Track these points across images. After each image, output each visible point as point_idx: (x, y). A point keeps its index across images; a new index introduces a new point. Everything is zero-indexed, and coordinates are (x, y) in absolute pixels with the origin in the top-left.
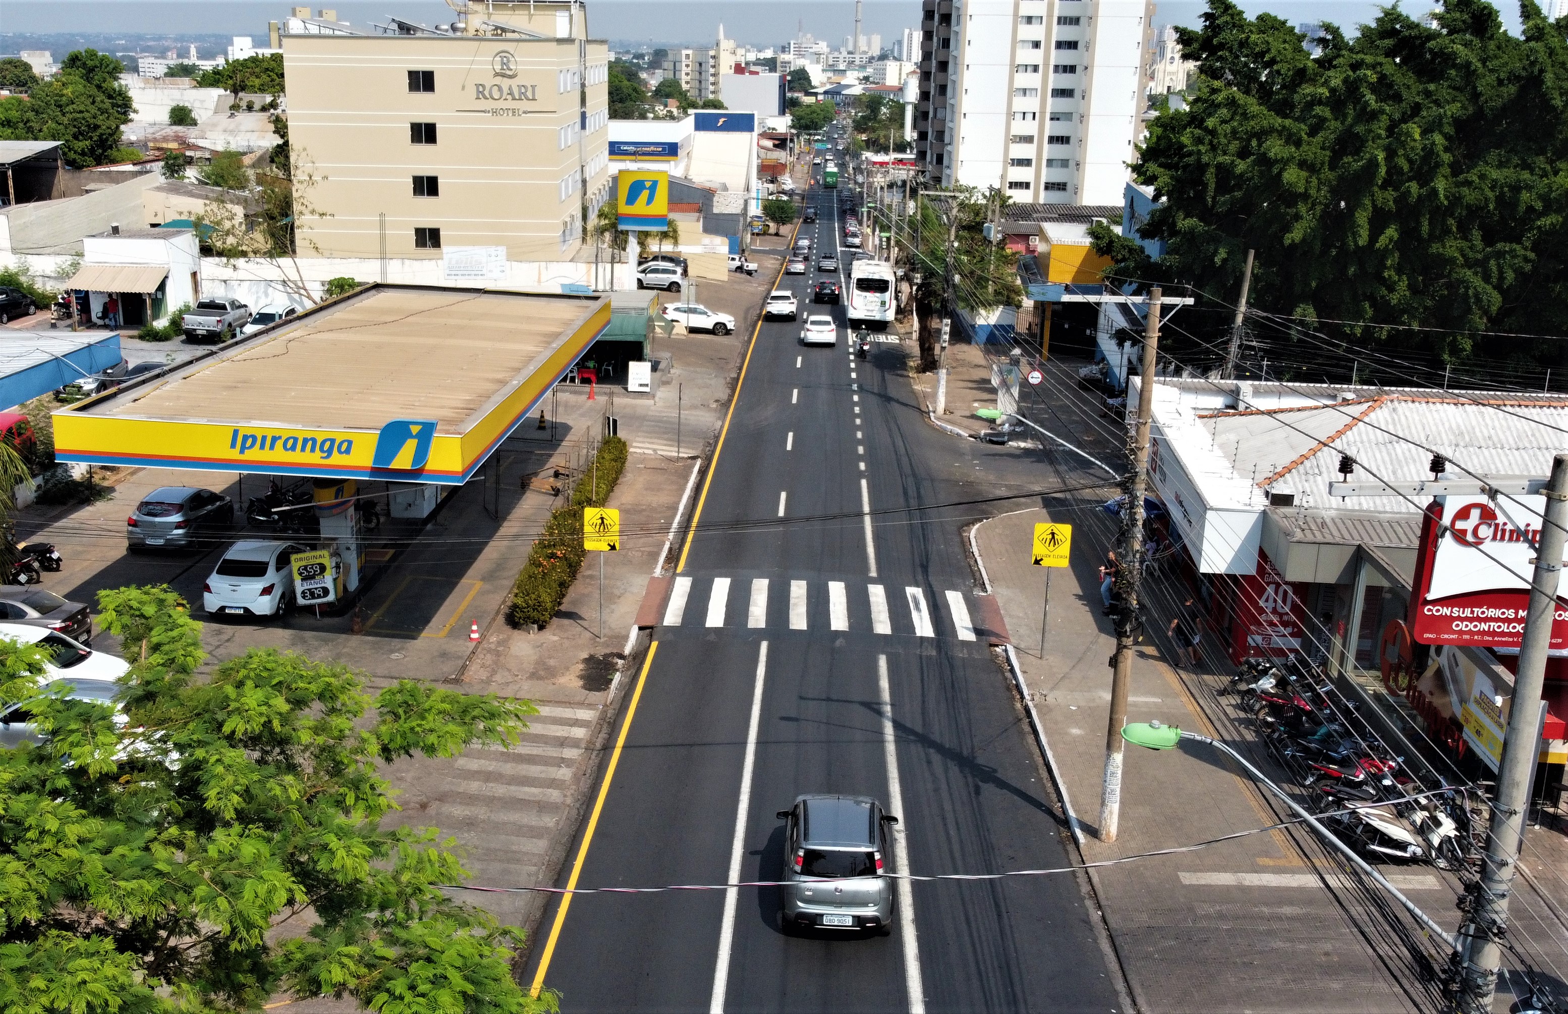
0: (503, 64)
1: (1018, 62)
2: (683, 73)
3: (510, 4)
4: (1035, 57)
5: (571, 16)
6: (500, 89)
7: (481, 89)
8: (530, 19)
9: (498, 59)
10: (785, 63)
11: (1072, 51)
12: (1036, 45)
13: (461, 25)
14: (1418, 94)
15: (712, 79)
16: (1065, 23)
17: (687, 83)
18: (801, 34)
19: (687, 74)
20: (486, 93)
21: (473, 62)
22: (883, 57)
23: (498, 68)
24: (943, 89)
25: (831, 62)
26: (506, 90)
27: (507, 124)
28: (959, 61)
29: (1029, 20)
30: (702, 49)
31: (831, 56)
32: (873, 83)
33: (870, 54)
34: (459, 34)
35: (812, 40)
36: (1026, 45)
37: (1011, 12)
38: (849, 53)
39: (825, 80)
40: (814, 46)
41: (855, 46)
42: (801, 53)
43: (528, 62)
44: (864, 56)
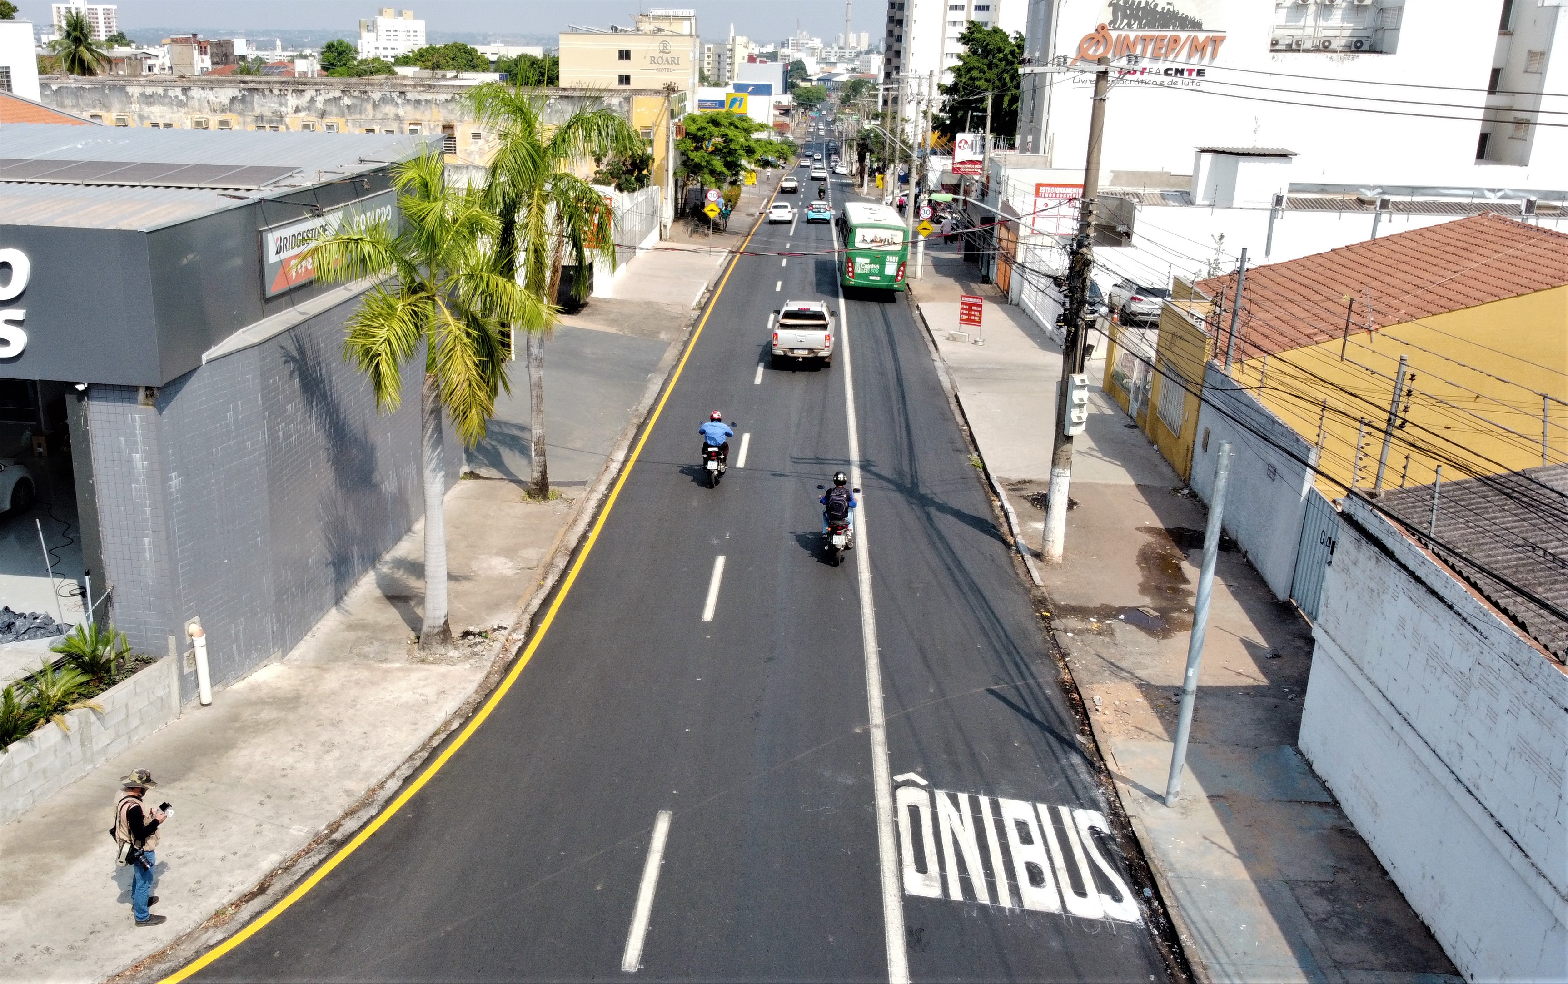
0: (663, 47)
5: (691, 24)
6: (662, 59)
7: (653, 59)
8: (670, 25)
9: (661, 44)
10: (785, 57)
13: (638, 28)
15: (728, 67)
17: (708, 70)
18: (798, 30)
19: (708, 63)
20: (656, 61)
21: (649, 46)
22: (867, 52)
23: (661, 48)
25: (824, 56)
26: (665, 59)
27: (664, 76)
31: (824, 51)
32: (859, 72)
33: (858, 49)
34: (639, 33)
35: (808, 37)
38: (840, 48)
39: (819, 70)
40: (809, 42)
41: (845, 43)
42: (798, 48)
43: (675, 46)
44: (853, 51)
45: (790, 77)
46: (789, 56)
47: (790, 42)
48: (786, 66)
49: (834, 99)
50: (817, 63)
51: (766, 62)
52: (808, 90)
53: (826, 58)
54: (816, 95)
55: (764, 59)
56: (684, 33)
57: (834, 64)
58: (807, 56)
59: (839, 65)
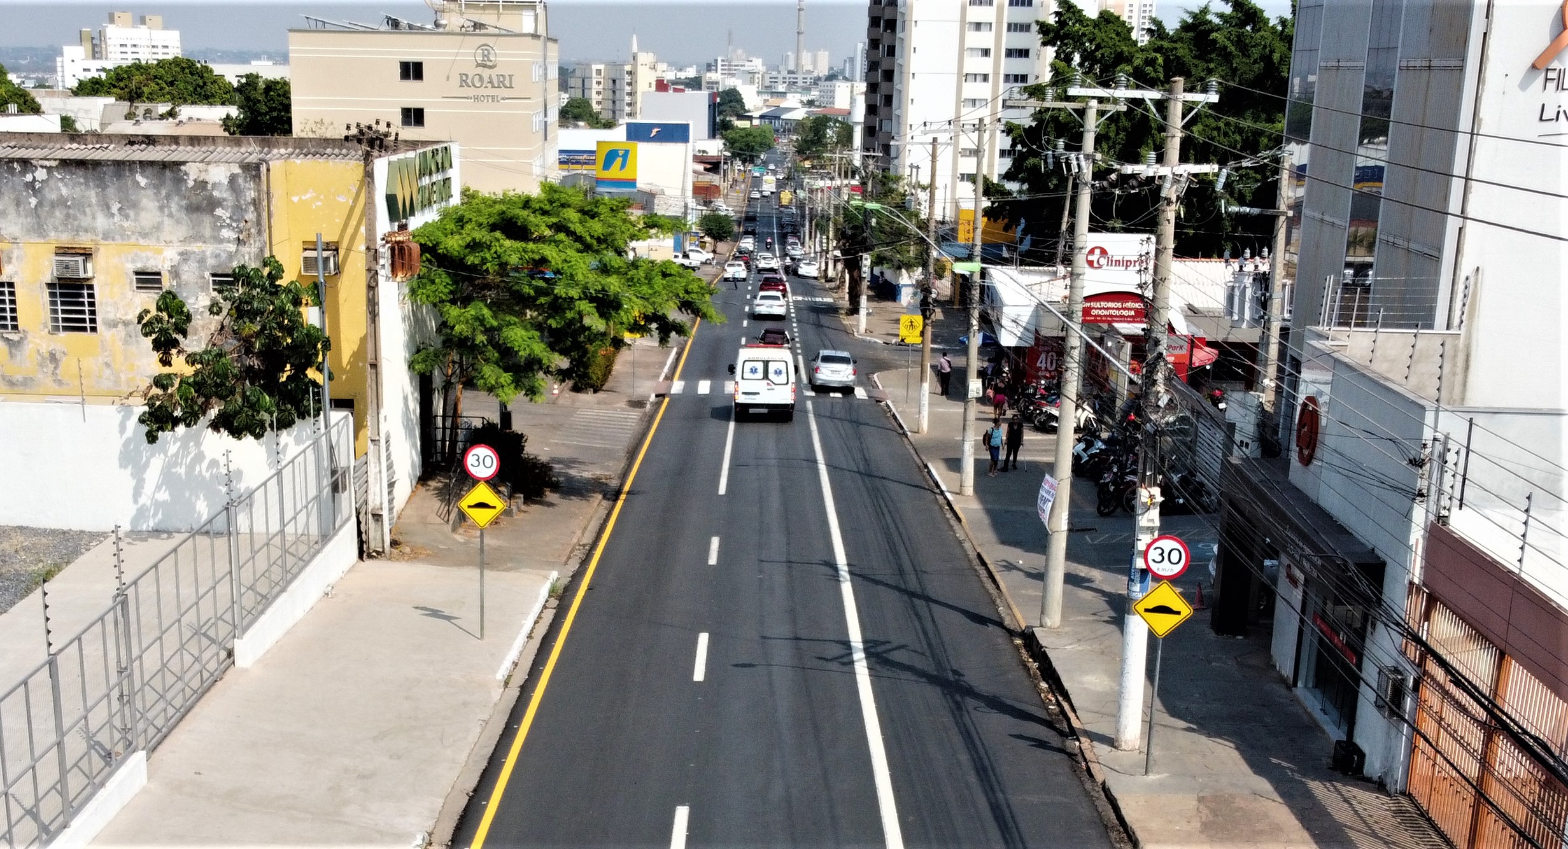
0: (483, 56)
1: (965, 71)
2: (594, 92)
3: (482, 4)
4: (985, 65)
5: (536, 16)
6: (481, 78)
7: (464, 78)
8: (499, 18)
9: (480, 51)
10: (712, 84)
11: (1023, 60)
12: (986, 52)
13: (443, 22)
14: (1203, 71)
15: (627, 99)
16: (1015, 30)
17: (599, 103)
18: (731, 48)
19: (598, 93)
20: (469, 81)
21: (457, 54)
22: (831, 77)
23: (479, 59)
24: (888, 100)
25: (767, 83)
26: (486, 79)
27: (487, 110)
28: (905, 70)
29: (978, 26)
30: (614, 65)
31: (767, 77)
32: (819, 107)
33: (815, 74)
34: (441, 30)
35: (744, 57)
36: (975, 53)
37: (958, 17)
38: (790, 72)
39: (761, 104)
40: (747, 63)
41: (797, 64)
42: (730, 72)
43: (505, 54)
44: (808, 76)
45: (720, 113)
46: (717, 83)
47: (720, 63)
48: (713, 96)
49: (785, 144)
50: (759, 93)
51: (683, 91)
52: (747, 133)
53: (771, 87)
54: (759, 139)
55: (682, 87)
56: (525, 31)
57: (783, 94)
58: (743, 84)
59: (789, 96)
